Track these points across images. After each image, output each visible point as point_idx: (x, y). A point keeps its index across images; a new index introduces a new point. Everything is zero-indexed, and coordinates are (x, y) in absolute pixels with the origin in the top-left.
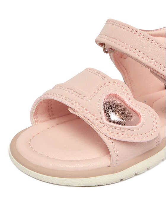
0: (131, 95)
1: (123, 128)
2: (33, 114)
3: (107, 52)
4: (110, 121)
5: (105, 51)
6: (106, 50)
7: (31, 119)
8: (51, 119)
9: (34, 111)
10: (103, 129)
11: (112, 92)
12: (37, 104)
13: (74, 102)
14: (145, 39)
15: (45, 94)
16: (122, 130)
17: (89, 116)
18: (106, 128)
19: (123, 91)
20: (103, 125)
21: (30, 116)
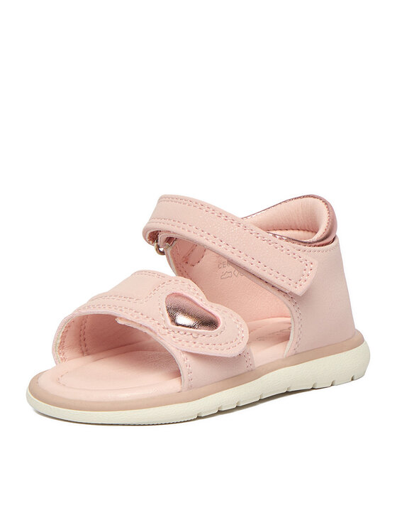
0: (202, 296)
1: (196, 332)
2: (58, 345)
3: (162, 253)
4: (178, 325)
5: (160, 251)
6: (161, 249)
7: (54, 356)
8: (83, 355)
9: (59, 341)
10: (168, 335)
11: (174, 291)
12: (64, 328)
13: (123, 308)
14: (216, 214)
15: (78, 310)
16: (194, 335)
17: (147, 323)
18: (172, 334)
19: (191, 290)
20: (167, 331)
21: (53, 349)
